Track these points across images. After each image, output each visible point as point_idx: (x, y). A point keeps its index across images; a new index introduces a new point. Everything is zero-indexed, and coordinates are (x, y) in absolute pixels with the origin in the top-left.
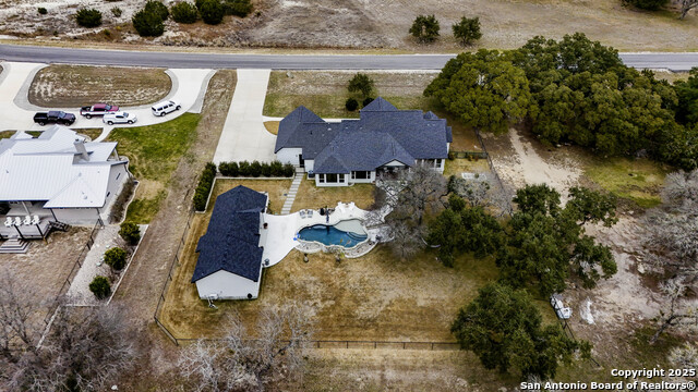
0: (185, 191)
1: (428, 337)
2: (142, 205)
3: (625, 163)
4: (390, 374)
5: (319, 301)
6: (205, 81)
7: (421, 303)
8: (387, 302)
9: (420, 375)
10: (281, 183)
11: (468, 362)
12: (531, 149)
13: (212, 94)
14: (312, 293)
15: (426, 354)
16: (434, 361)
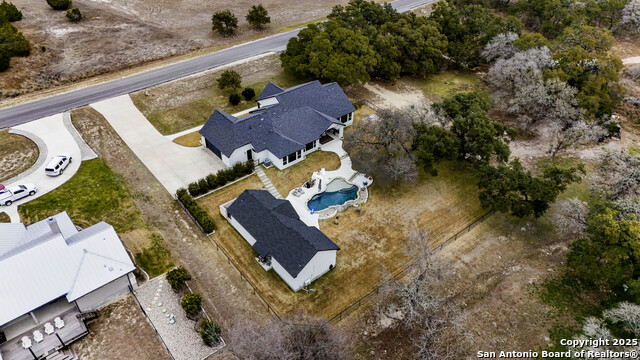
0: (173, 225)
1: (459, 226)
2: (148, 256)
3: (436, 78)
4: (467, 258)
5: (376, 243)
6: (67, 126)
7: (433, 209)
8: (414, 220)
9: (479, 249)
10: (249, 180)
11: (492, 226)
12: (382, 89)
13: (89, 136)
14: (365, 242)
15: (470, 235)
16: (477, 237)
